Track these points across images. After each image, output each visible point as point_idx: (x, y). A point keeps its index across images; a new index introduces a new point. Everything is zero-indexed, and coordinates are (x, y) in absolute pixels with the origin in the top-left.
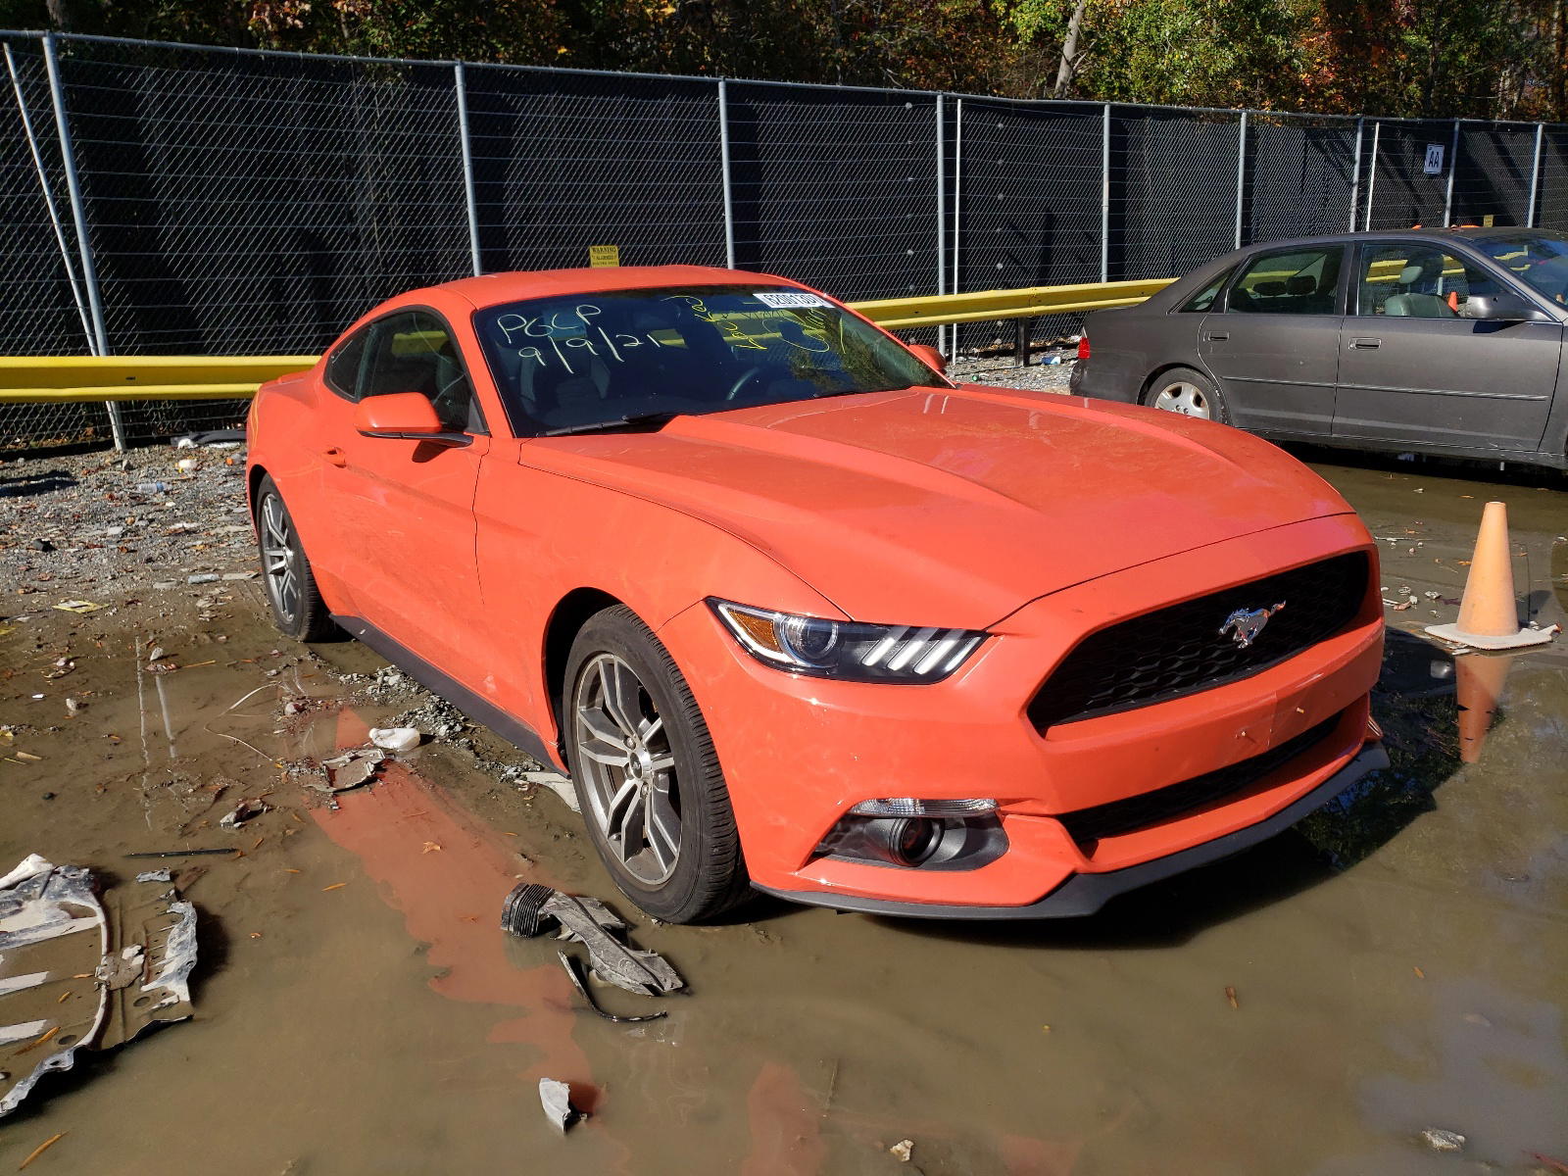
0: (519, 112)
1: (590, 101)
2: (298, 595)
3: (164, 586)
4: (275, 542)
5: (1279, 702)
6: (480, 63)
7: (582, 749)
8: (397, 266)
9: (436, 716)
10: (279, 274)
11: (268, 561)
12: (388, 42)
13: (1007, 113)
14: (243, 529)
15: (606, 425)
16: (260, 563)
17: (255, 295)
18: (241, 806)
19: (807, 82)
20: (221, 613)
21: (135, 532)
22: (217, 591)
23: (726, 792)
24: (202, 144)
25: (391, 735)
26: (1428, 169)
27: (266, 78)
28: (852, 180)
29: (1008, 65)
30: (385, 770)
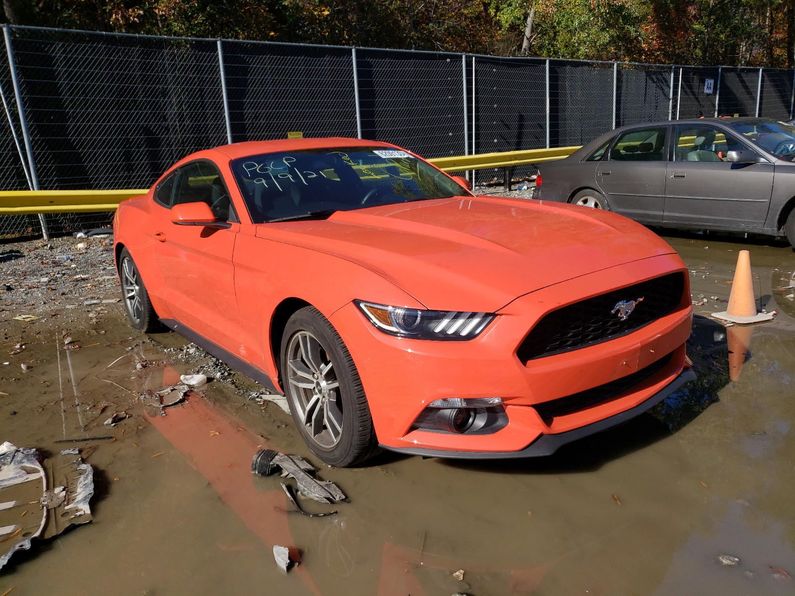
0: (250, 64)
1: (286, 58)
2: (141, 309)
3: (71, 306)
4: (129, 282)
5: (642, 347)
6: (230, 40)
7: (291, 381)
8: (189, 144)
9: (214, 369)
10: (128, 148)
11: (126, 292)
12: (183, 29)
13: (498, 64)
14: (113, 277)
15: (299, 216)
16: (121, 295)
17: (115, 159)
18: (115, 415)
19: (397, 49)
20: (102, 320)
21: (56, 280)
22: (99, 309)
23: (366, 398)
24: (86, 81)
25: (191, 378)
26: (706, 91)
27: (119, 47)
28: (420, 98)
29: (497, 40)
30: (189, 396)
